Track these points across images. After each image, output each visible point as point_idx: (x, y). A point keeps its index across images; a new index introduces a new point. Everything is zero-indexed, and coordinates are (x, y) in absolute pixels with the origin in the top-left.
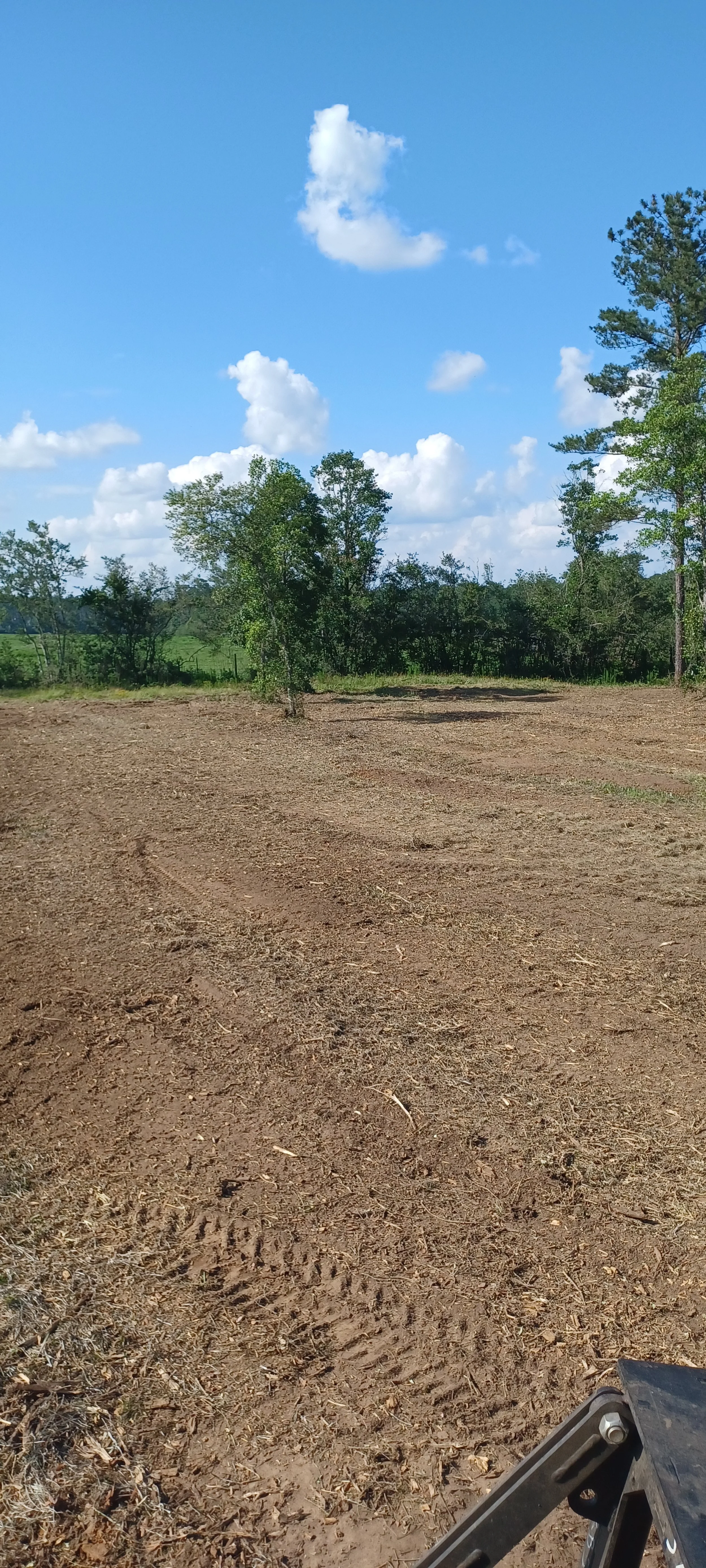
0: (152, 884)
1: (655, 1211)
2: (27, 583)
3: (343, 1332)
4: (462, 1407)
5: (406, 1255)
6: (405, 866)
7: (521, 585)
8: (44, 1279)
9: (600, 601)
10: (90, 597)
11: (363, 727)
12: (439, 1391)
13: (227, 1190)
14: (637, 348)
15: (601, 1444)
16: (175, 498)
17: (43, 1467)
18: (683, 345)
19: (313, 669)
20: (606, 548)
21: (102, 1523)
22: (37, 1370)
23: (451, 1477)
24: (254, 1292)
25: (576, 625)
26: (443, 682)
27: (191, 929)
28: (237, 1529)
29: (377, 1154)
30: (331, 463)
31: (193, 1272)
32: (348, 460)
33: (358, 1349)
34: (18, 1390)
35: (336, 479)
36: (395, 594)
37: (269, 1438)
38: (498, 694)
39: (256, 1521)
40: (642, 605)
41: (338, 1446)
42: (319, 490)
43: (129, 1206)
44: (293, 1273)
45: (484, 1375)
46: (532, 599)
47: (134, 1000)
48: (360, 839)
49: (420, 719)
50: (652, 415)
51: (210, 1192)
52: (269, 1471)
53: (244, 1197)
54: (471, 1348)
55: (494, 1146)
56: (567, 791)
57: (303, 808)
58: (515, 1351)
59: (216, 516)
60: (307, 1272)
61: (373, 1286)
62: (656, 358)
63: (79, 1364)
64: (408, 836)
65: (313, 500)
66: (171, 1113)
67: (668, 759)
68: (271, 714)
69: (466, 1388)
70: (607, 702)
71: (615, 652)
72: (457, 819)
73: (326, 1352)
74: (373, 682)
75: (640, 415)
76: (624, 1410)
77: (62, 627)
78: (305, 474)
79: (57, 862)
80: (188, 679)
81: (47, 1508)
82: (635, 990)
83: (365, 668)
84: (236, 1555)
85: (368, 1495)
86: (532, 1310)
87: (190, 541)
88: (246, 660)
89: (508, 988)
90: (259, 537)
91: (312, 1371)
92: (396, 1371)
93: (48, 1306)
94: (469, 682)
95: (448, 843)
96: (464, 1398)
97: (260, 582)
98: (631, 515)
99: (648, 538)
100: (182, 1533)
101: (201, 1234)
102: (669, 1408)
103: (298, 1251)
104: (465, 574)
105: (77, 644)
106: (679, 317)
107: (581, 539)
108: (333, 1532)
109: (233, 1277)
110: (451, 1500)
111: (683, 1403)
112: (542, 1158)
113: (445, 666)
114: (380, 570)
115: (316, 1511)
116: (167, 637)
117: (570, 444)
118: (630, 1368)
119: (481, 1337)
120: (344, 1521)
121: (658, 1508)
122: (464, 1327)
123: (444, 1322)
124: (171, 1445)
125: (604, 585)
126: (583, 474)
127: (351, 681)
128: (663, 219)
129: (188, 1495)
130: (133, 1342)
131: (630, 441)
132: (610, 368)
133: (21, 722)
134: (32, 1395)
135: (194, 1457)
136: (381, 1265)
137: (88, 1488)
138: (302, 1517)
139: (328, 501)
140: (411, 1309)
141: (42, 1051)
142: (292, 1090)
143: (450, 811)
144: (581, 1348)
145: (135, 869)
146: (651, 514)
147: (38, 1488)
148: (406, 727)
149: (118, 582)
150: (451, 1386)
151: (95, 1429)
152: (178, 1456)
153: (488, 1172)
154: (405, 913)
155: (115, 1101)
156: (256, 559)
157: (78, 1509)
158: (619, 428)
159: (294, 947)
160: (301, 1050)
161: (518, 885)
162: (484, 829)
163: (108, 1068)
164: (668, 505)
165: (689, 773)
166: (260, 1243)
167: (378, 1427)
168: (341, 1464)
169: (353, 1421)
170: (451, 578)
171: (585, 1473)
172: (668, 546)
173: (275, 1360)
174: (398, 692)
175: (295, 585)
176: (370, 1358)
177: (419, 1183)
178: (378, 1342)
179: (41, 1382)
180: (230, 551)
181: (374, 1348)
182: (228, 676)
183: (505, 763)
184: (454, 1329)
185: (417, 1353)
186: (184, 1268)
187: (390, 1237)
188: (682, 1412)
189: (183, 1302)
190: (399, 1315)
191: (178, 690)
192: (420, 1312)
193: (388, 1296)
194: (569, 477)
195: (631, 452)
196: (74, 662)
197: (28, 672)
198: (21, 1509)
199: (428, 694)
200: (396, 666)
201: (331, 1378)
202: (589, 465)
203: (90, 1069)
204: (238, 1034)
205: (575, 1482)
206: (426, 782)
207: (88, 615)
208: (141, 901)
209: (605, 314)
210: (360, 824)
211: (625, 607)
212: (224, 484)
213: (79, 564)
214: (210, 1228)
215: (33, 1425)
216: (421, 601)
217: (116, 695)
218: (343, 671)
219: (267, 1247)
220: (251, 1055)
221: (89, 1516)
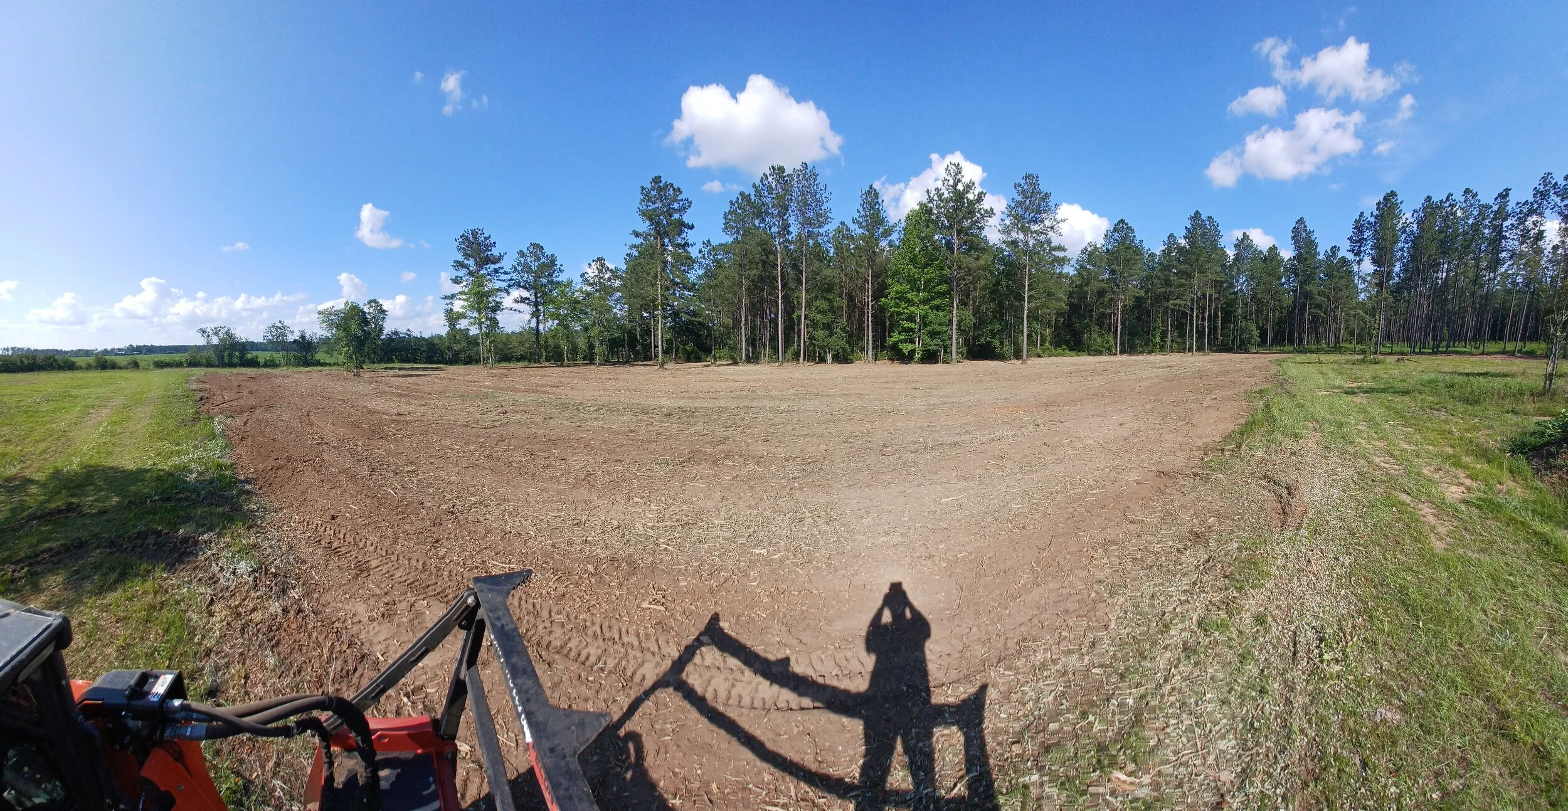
0: (312, 424)
1: (481, 518)
2: (278, 337)
3: (374, 563)
4: (416, 586)
5: (396, 540)
6: (393, 421)
7: (432, 338)
8: (280, 540)
9: (456, 342)
10: (295, 341)
11: (380, 379)
12: (408, 582)
13: (333, 518)
14: (465, 271)
15: (468, 606)
16: (320, 313)
17: (278, 598)
18: (478, 271)
19: (363, 362)
20: (458, 327)
21: (295, 617)
22: (277, 567)
23: (413, 609)
24: (343, 550)
25: (450, 349)
26: (407, 365)
27: (322, 439)
28: (337, 624)
29: (385, 508)
30: (370, 302)
31: (323, 542)
32: (375, 301)
33: (380, 568)
34: (272, 573)
35: (371, 307)
36: (390, 339)
37: (348, 596)
38: (424, 369)
39: (343, 622)
40: (469, 343)
41: (373, 600)
42: (366, 310)
43: (304, 520)
44: (356, 544)
45: (424, 576)
46: (436, 341)
47: (306, 459)
48: (379, 413)
49: (399, 376)
50: (470, 290)
51: (328, 518)
52: (347, 607)
53: (338, 520)
54: (420, 567)
55: (427, 504)
56: (448, 397)
57: (360, 403)
58: (436, 567)
59: (332, 317)
60: (361, 545)
61: (384, 549)
62: (471, 274)
63: (289, 567)
64: (395, 411)
65: (365, 313)
66: (316, 493)
67: (481, 386)
68: (350, 375)
69: (418, 580)
70: (460, 371)
71: (462, 356)
72: (412, 406)
73: (368, 569)
74: (383, 365)
75: (466, 290)
76: (475, 595)
77: (287, 350)
78: (361, 306)
79: (284, 417)
80: (322, 365)
81: (279, 611)
82: (473, 454)
83: (380, 362)
84: (336, 633)
85: (383, 615)
86: (441, 554)
87: (324, 325)
88: (342, 359)
89: (430, 457)
90: (345, 324)
91: (362, 575)
92: (392, 576)
93: (281, 548)
94: (416, 366)
95: (409, 413)
96: (417, 583)
97: (346, 337)
98: (466, 318)
99: (471, 324)
100: (319, 624)
101: (325, 531)
102: (490, 590)
103: (358, 538)
104: (414, 334)
105: (291, 355)
106: (476, 263)
107: (451, 324)
108: (371, 627)
109: (335, 545)
110: (412, 616)
111: (495, 587)
112: (444, 507)
113: (408, 361)
114: (385, 333)
115: (365, 620)
116: (316, 353)
117: (446, 298)
118: (477, 580)
119: (424, 564)
120: (375, 623)
121: (488, 624)
122: (418, 561)
123: (409, 559)
124: (315, 596)
125: (458, 337)
126: (450, 306)
127: (376, 365)
128: (471, 236)
129: (321, 612)
130: (304, 562)
131: (464, 297)
132: (457, 277)
133: (276, 376)
134: (276, 575)
135: (322, 601)
136: (387, 542)
137: (291, 606)
138: (360, 622)
139: (369, 313)
140: (398, 556)
141: (280, 472)
142: (357, 488)
143: (410, 403)
144: (458, 563)
145: (306, 420)
146: (471, 317)
147: (277, 604)
148: (394, 379)
149: (303, 337)
150: (412, 580)
151: (294, 588)
152: (318, 600)
153: (425, 512)
154: (394, 435)
155: (301, 488)
156: (345, 330)
157: (288, 612)
158: (460, 293)
159: (356, 445)
160: (359, 476)
161: (434, 426)
162: (422, 409)
163: (299, 478)
164: (476, 315)
165: (487, 390)
166: (345, 535)
167: (386, 594)
168: (375, 605)
169: (378, 591)
170: (409, 335)
171: (462, 617)
172: (477, 326)
173: (350, 571)
174: (391, 369)
175: (357, 337)
176: (384, 571)
177: (400, 517)
178: (386, 566)
179: (279, 571)
180: (336, 328)
181: (385, 569)
182: (335, 364)
183: (428, 389)
184: (414, 562)
185: (401, 570)
186: (320, 541)
187: (390, 533)
188: (494, 590)
189: (320, 552)
190: (394, 558)
191: (319, 368)
192: (401, 558)
193: (389, 552)
194: (446, 307)
195: (464, 300)
196: (290, 360)
197: (278, 362)
198: (272, 610)
199: (400, 369)
200: (390, 361)
201: (370, 578)
202: (452, 303)
203: (293, 478)
204: (337, 471)
205: (460, 620)
206: (400, 395)
207: (294, 346)
208: (308, 429)
209: (455, 262)
210: (379, 408)
211: (464, 344)
212: (336, 309)
213: (292, 332)
214: (328, 529)
215: (276, 584)
216: (399, 342)
217: (302, 369)
218: (374, 363)
219: (348, 536)
220: (343, 477)
221: (292, 614)
